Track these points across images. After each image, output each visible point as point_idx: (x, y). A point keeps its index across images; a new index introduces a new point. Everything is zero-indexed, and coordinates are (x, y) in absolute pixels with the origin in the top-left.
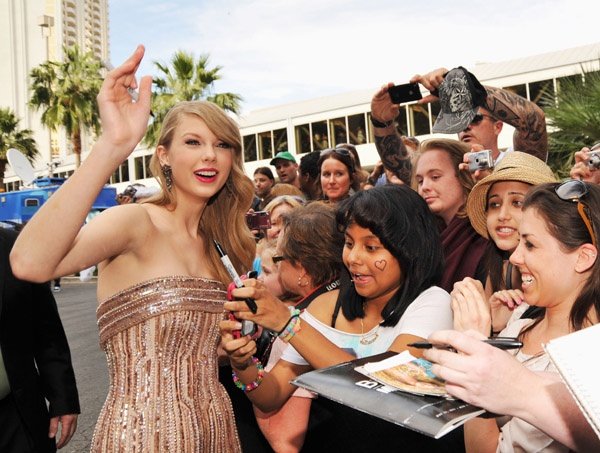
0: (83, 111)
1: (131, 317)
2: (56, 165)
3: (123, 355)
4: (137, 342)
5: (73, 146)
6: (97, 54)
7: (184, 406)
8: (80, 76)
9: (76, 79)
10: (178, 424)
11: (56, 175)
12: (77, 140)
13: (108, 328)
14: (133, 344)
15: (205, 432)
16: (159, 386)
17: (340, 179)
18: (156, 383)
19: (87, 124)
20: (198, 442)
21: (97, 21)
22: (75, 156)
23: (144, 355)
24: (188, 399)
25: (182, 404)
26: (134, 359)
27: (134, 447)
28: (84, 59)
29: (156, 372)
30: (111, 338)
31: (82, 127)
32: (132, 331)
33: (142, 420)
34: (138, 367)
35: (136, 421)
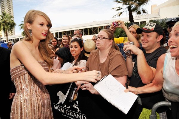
0: (7, 27)
1: (20, 73)
2: (2, 39)
3: (19, 84)
4: (23, 80)
5: (5, 35)
6: (10, 14)
7: (38, 96)
8: (6, 19)
9: (5, 20)
10: (37, 101)
11: (2, 41)
12: (7, 33)
13: (14, 76)
14: (22, 80)
15: (44, 102)
16: (31, 91)
17: (55, 43)
18: (30, 90)
19: (9, 30)
20: (42, 105)
21: (10, 8)
22: (6, 37)
23: (25, 83)
24: (39, 94)
25: (37, 96)
26: (22, 84)
27: (25, 108)
28: (7, 15)
29: (29, 87)
30: (15, 79)
31: (8, 31)
32: (21, 77)
33: (26, 100)
34: (24, 86)
35: (25, 101)
